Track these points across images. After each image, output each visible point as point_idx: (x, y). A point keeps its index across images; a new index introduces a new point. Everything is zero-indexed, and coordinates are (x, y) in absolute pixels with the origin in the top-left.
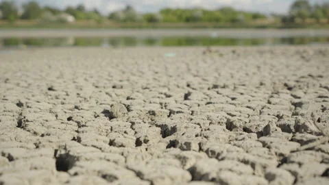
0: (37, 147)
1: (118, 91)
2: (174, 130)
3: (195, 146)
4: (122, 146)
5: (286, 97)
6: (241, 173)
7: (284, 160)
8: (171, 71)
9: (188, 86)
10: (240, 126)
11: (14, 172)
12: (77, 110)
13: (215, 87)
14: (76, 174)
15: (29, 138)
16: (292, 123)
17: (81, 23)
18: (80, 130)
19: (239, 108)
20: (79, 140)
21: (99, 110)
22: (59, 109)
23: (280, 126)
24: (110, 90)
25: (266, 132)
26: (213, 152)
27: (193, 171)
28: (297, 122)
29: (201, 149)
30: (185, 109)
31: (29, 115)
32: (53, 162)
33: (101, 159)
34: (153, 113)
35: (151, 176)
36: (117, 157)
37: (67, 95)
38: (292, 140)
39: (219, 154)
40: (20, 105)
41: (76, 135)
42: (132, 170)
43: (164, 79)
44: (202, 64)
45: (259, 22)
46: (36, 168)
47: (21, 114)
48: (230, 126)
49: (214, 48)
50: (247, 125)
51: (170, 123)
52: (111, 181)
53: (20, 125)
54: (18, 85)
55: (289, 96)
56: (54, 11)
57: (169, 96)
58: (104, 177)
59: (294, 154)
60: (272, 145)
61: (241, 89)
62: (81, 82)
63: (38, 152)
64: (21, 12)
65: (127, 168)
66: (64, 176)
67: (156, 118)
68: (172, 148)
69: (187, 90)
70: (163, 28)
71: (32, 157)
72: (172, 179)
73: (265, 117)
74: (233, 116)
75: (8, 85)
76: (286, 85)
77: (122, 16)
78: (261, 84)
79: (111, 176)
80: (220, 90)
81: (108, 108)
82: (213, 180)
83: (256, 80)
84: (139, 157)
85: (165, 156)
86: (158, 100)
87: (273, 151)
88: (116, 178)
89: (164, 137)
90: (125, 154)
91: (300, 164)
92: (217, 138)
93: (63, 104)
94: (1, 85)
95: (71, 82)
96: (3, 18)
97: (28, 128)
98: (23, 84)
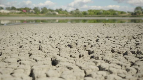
0: (45, 57)
1: (73, 38)
2: (93, 52)
3: (100, 58)
4: (74, 57)
5: (133, 41)
6: (117, 68)
7: (133, 64)
8: (92, 32)
9: (98, 37)
10: (117, 51)
11: (37, 65)
12: (59, 45)
13: (107, 37)
14: (58, 67)
15: (43, 54)
16: (136, 51)
17: (61, 15)
18: (60, 51)
19: (116, 45)
20: (60, 55)
21: (67, 44)
22: (53, 44)
23: (131, 52)
24: (70, 38)
25: (126, 54)
26: (107, 61)
27: (99, 67)
28: (138, 51)
29: (102, 59)
30: (97, 45)
31: (43, 46)
32: (51, 62)
33: (67, 62)
34: (85, 46)
35: (85, 69)
36: (73, 61)
37: (56, 39)
38: (136, 57)
39: (109, 61)
40: (40, 42)
41: (59, 53)
42: (78, 66)
43: (89, 34)
44: (103, 29)
45: (123, 15)
46: (45, 64)
47: (40, 45)
48: (113, 51)
49: (107, 24)
50: (119, 51)
51: (91, 50)
52: (71, 70)
53: (40, 49)
54: (39, 35)
55: (134, 41)
56: (52, 11)
57: (91, 40)
58: (68, 68)
59: (137, 62)
60: (129, 59)
61: (117, 38)
62: (61, 35)
63: (45, 59)
64: (41, 11)
65: (76, 65)
66: (54, 67)
67: (86, 48)
68: (92, 59)
69: (97, 38)
70: (89, 16)
71: (44, 60)
72: (92, 70)
73: (125, 48)
74: (114, 48)
75: (36, 36)
76: (133, 37)
77: (75, 12)
78: (124, 37)
79: (70, 68)
80: (109, 38)
81: (70, 44)
82: (107, 70)
83: (122, 35)
84: (81, 61)
85: (89, 62)
86: (87, 42)
87: (129, 61)
88: (72, 69)
89: (89, 54)
90: (76, 60)
91: (139, 66)
92: (108, 56)
93: (54, 42)
94: (34, 35)
95: (57, 35)
96: (35, 13)
97: (42, 50)
98: (41, 35)
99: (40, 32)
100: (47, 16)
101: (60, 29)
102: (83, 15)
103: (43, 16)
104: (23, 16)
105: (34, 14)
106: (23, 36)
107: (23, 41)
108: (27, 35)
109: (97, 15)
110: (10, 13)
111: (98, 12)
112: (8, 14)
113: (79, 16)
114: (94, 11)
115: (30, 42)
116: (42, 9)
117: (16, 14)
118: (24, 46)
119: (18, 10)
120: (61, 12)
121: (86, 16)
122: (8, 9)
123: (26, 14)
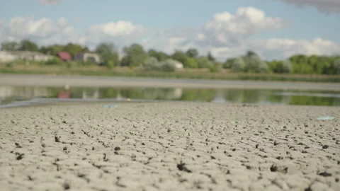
77: (242, 64)
96: (101, 65)
99: (131, 141)
100: (144, 74)
102: (271, 74)
103: (130, 75)
104: (59, 74)
105: (96, 68)
108: (82, 154)
109: (325, 77)
110: (17, 62)
111: (328, 65)
112: (9, 65)
114: (313, 61)
116: (125, 50)
117: (33, 68)
119: (44, 51)
120: (191, 61)
121: (283, 80)
122: (8, 47)
123: (69, 66)
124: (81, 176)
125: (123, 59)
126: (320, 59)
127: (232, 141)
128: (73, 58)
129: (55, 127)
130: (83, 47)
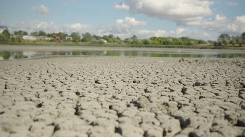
0: (89, 136)
1: (139, 86)
2: (188, 122)
9: (180, 82)
17: (110, 44)
18: (121, 119)
22: (102, 98)
31: (84, 104)
37: (107, 87)
40: (77, 93)
47: (78, 102)
54: (78, 78)
56: (97, 38)
57: (172, 91)
62: (115, 78)
67: (170, 109)
69: (182, 86)
75: (72, 79)
77: (131, 41)
86: (167, 94)
93: (105, 94)
94: (69, 78)
95: (108, 78)
96: (73, 41)
97: (83, 116)
98: (81, 78)
99: (79, 72)
100: (89, 45)
101: (112, 67)
102: (143, 45)
103: (85, 46)
104: (55, 45)
105: (71, 43)
106: (49, 80)
107: (46, 91)
108: (57, 77)
109: (164, 45)
110: (37, 40)
111: (165, 41)
112: (34, 42)
113: (137, 47)
115: (61, 92)
116: (83, 35)
117: (45, 43)
118: (46, 102)
119: (49, 36)
121: (147, 47)
122: (34, 34)
123: (60, 42)
124: (53, 86)
125: (82, 39)
126: (162, 38)
127: (120, 71)
128: (61, 39)
129: (48, 67)
130: (65, 34)
